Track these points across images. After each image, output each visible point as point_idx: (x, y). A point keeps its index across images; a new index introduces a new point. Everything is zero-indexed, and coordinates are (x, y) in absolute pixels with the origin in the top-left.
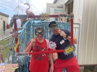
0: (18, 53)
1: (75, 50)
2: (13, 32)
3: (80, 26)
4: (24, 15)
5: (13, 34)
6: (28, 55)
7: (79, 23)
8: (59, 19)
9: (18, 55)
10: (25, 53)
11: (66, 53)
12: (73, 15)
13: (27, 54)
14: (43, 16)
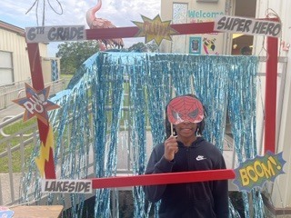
0: (50, 181)
1: (281, 172)
2: (27, 99)
3: (285, 69)
4: (67, 28)
5: (30, 106)
6: (91, 189)
8: (203, 43)
9: (50, 190)
10: (76, 181)
13: (86, 186)
14: (147, 28)
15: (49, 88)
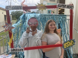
0: (12, 49)
1: (74, 44)
2: (6, 26)
4: (17, 6)
8: (51, 11)
10: (20, 48)
11: (65, 47)
12: (73, 5)
13: (22, 50)
14: (39, 7)
15: (12, 23)
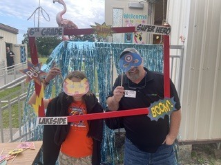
0: (42, 118)
2: (28, 70)
3: (182, 53)
4: (53, 29)
5: (29, 74)
6: (66, 122)
7: (181, 46)
8: (133, 36)
9: (42, 123)
10: (58, 118)
12: (169, 26)
13: (64, 120)
14: (98, 29)
15: (41, 63)
